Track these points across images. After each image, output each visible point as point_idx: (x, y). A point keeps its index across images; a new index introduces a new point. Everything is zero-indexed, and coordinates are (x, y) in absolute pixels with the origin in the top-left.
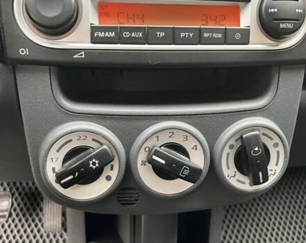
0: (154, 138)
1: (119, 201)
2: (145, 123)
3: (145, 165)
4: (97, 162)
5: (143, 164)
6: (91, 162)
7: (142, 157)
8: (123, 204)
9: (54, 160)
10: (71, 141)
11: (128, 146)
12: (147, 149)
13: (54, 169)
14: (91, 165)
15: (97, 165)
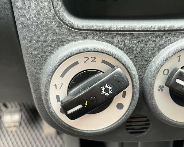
0: (175, 58)
1: (127, 129)
2: (164, 39)
3: (162, 90)
4: (110, 88)
5: (161, 89)
6: (103, 89)
7: (160, 81)
8: (131, 133)
9: (58, 87)
10: (77, 63)
11: (142, 69)
12: (166, 72)
13: (58, 97)
14: (104, 92)
15: (110, 92)
